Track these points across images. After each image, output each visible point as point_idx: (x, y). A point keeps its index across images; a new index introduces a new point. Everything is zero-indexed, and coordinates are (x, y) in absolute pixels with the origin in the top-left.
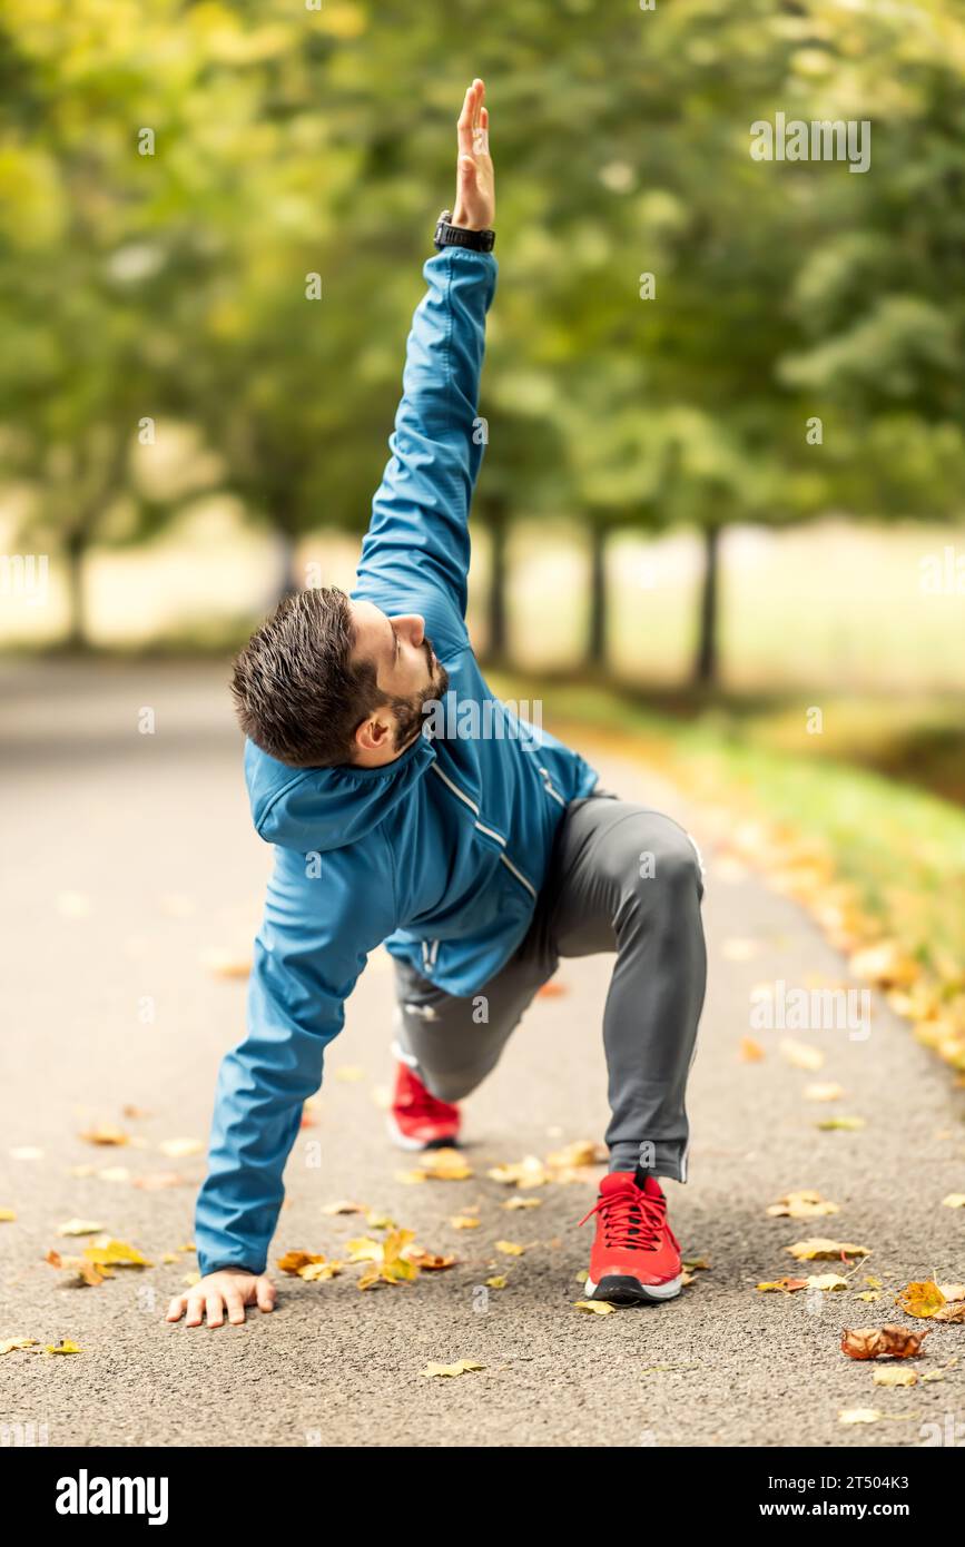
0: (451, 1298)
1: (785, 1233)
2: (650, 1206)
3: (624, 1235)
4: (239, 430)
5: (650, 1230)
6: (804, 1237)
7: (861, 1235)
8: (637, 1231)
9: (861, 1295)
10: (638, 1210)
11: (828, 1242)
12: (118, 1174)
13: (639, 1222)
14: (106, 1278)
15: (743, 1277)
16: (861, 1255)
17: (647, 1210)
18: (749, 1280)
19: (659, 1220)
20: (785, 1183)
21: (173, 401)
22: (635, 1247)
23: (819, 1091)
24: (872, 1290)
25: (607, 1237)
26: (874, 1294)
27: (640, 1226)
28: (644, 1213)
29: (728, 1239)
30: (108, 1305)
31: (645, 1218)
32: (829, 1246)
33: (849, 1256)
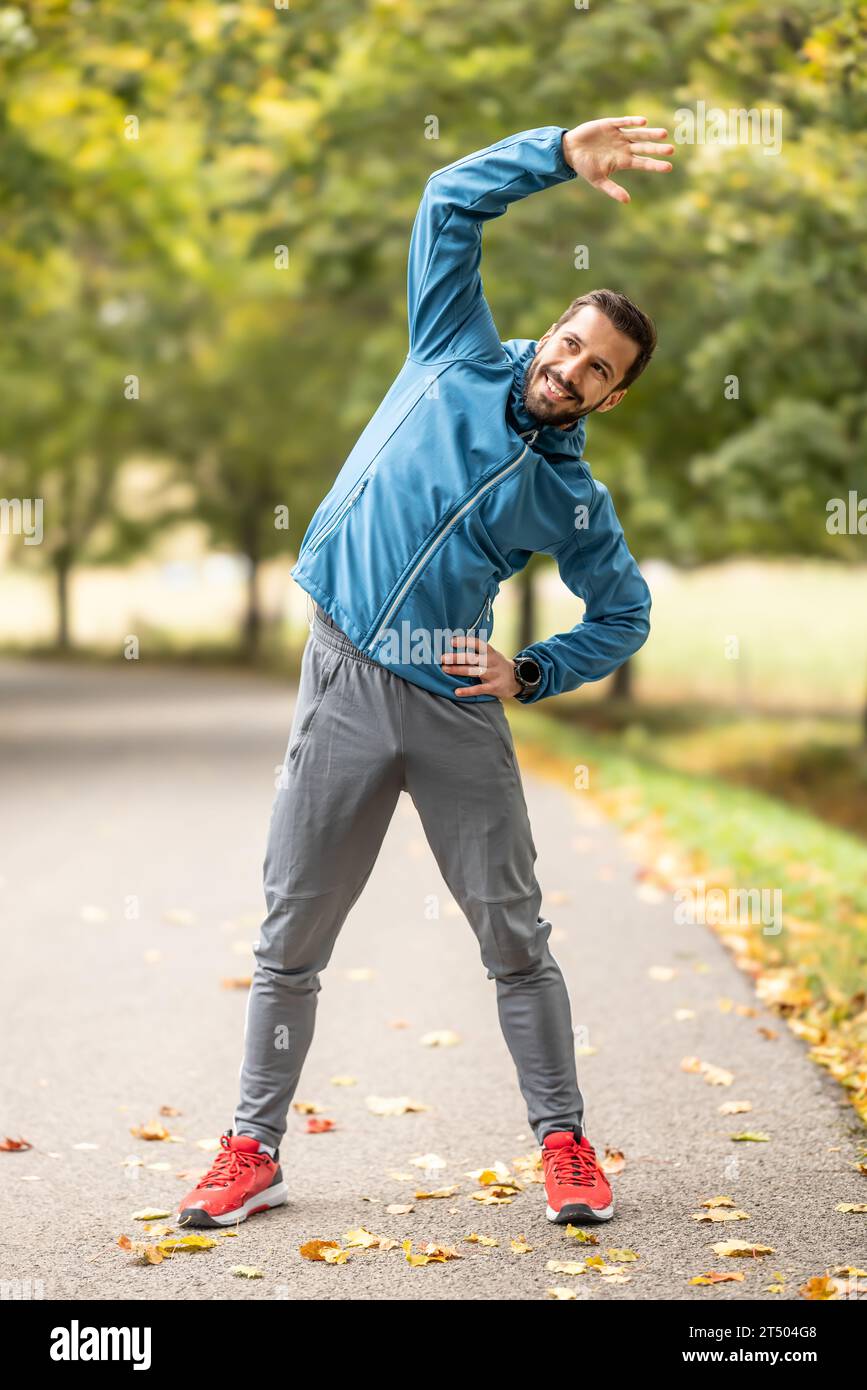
0: (443, 1282)
1: (707, 1232)
2: (586, 1155)
3: (570, 1175)
4: (209, 464)
5: (588, 1172)
6: (724, 1237)
7: (768, 1236)
8: (579, 1173)
9: (769, 1288)
10: (578, 1159)
11: (743, 1242)
12: (162, 1167)
13: (579, 1167)
14: (165, 1258)
15: (675, 1270)
16: (768, 1253)
17: (584, 1158)
18: (679, 1272)
19: (592, 1164)
20: (706, 1188)
21: (154, 439)
22: (580, 1184)
23: (731, 1106)
24: (778, 1283)
25: (557, 1177)
26: (779, 1287)
27: (581, 1170)
28: (581, 1159)
29: (663, 1237)
30: (170, 1281)
31: (584, 1165)
32: (743, 1245)
33: (760, 1254)
